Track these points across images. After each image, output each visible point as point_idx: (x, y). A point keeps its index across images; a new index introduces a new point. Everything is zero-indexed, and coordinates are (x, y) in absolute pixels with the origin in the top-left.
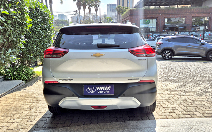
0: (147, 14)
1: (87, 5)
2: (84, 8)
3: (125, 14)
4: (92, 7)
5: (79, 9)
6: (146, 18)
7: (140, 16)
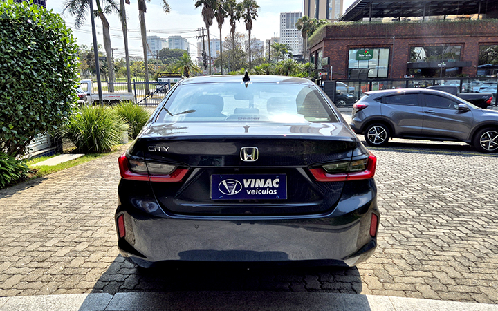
0: (367, 36)
1: (227, 16)
2: (221, 22)
3: (315, 37)
4: (238, 19)
5: (209, 24)
6: (364, 46)
7: (349, 41)
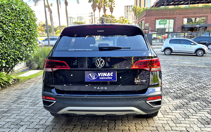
0: (164, 14)
2: (99, 9)
6: (163, 18)
7: (156, 16)
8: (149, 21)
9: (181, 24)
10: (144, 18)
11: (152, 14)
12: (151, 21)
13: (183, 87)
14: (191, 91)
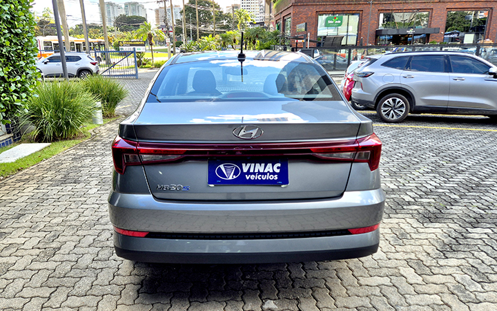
0: (336, 2)
6: (334, 13)
7: (318, 7)
8: (302, 18)
9: (374, 27)
10: (291, 11)
11: (310, 2)
12: (306, 18)
13: (429, 187)
14: (453, 196)
